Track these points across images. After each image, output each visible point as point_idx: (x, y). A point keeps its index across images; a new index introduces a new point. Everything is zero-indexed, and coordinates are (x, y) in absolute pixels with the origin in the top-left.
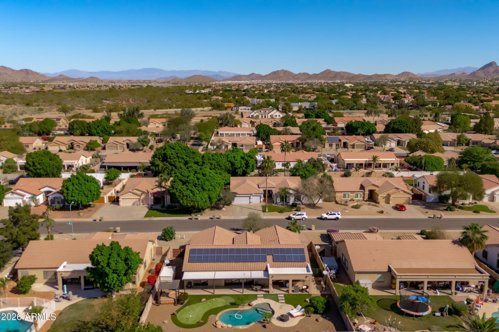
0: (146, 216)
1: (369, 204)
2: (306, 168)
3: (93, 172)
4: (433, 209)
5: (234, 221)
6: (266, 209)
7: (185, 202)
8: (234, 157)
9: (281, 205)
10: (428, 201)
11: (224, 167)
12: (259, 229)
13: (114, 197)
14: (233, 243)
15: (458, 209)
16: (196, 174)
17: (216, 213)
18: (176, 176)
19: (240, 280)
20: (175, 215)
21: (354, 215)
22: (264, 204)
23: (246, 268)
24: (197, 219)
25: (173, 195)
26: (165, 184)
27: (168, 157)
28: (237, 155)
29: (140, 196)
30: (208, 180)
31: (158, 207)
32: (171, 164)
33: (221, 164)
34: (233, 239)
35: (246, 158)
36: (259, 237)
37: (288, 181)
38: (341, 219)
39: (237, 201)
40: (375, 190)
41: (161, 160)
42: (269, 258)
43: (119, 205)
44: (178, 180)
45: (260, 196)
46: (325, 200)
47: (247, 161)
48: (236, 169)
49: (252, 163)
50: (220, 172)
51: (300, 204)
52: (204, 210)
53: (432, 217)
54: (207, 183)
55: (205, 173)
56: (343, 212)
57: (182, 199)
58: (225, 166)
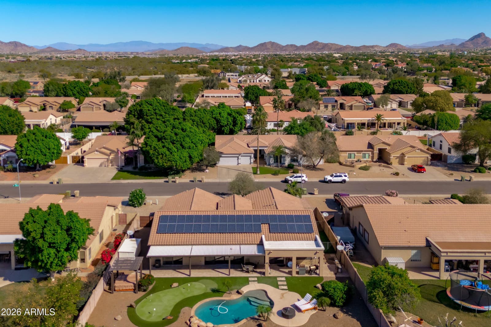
0: (114, 178)
1: (380, 166)
2: (302, 125)
3: (61, 131)
4: (458, 171)
5: (219, 184)
6: (257, 171)
7: (160, 162)
8: (220, 114)
9: (275, 166)
10: (449, 162)
11: (208, 125)
12: (249, 192)
13: (79, 157)
14: (217, 209)
15: (489, 171)
16: (174, 129)
17: (198, 176)
18: (151, 131)
19: (226, 258)
20: (149, 177)
21: (364, 177)
22: (255, 166)
23: (234, 241)
24: (175, 182)
25: (146, 154)
26: (138, 142)
27: (145, 114)
28: (222, 112)
29: (109, 156)
30: (188, 136)
31: (130, 168)
32: (148, 122)
33: (205, 121)
34: (217, 203)
35: (234, 114)
36: (251, 201)
37: (282, 139)
38: (349, 182)
39: (223, 162)
40: (386, 149)
41: (136, 117)
42: (264, 228)
43: (84, 166)
44: (153, 136)
45: (250, 156)
46: (328, 161)
47: (234, 118)
48: (222, 126)
49: (241, 120)
50: (203, 130)
51: (296, 165)
52: (183, 171)
53: (460, 179)
54: (187, 139)
55: (184, 128)
56: (350, 174)
57: (157, 158)
58: (210, 124)
